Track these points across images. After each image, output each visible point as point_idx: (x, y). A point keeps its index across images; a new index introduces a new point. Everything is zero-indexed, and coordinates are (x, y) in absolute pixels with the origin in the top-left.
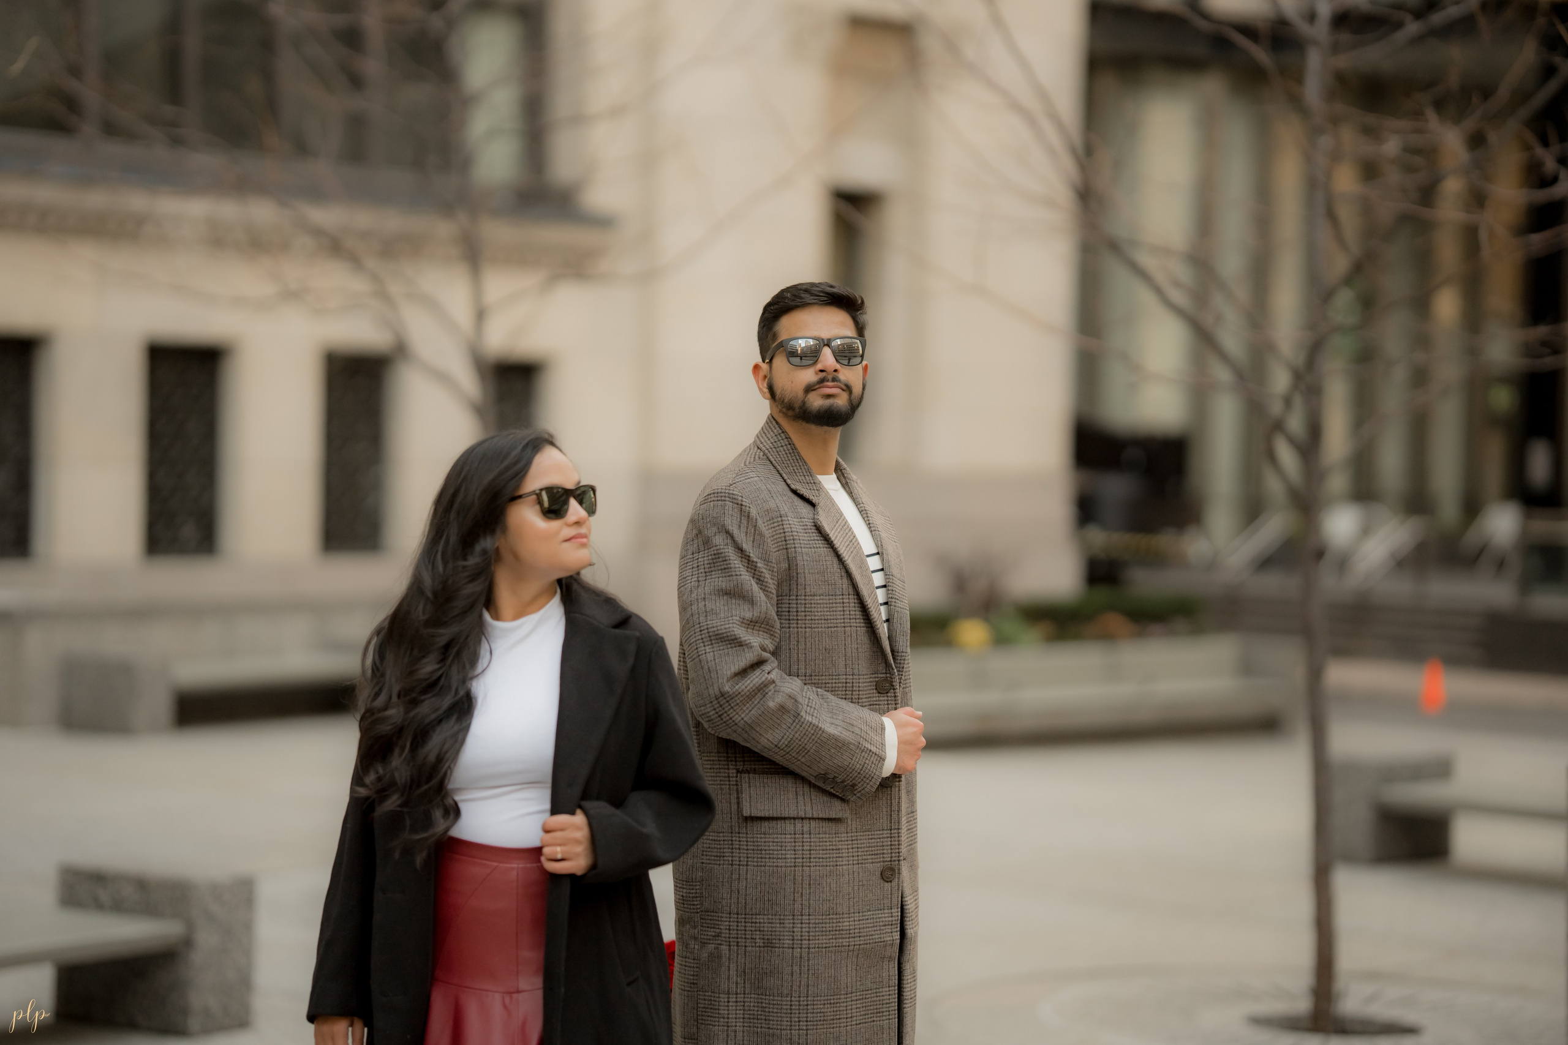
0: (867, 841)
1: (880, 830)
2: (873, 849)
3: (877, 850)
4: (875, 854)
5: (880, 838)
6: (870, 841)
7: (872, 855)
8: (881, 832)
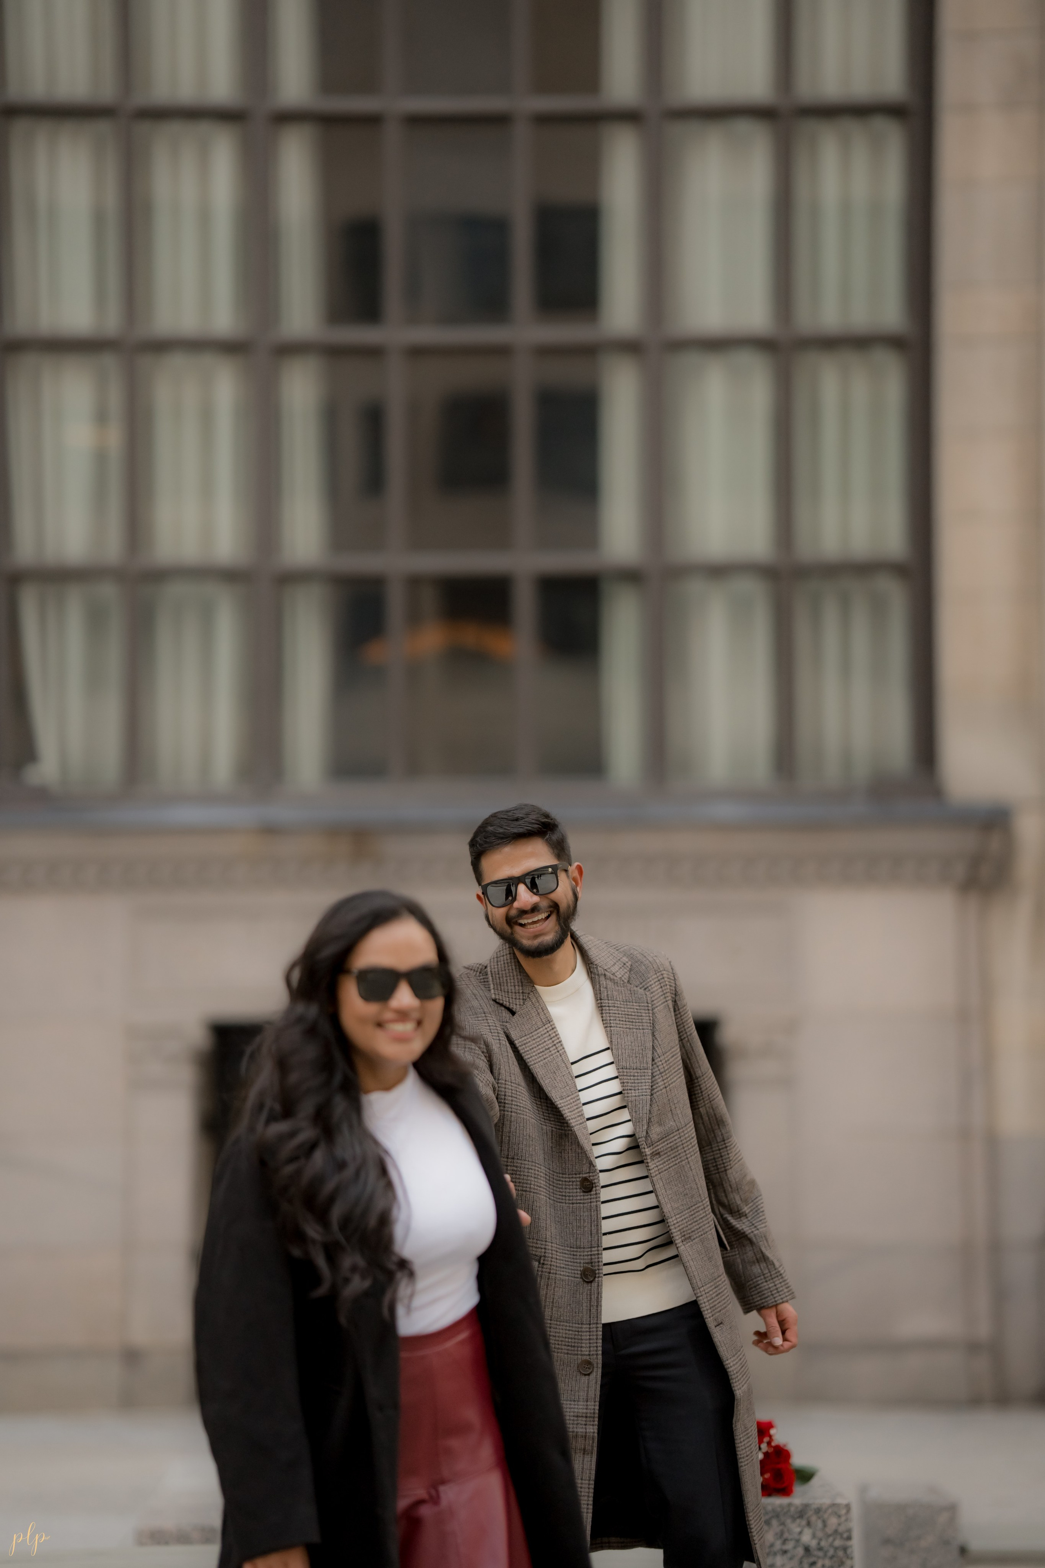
0: (564, 1331)
1: (579, 1324)
2: (570, 1340)
3: (575, 1343)
4: (571, 1346)
5: (578, 1331)
6: (567, 1332)
7: (568, 1346)
8: (580, 1326)
